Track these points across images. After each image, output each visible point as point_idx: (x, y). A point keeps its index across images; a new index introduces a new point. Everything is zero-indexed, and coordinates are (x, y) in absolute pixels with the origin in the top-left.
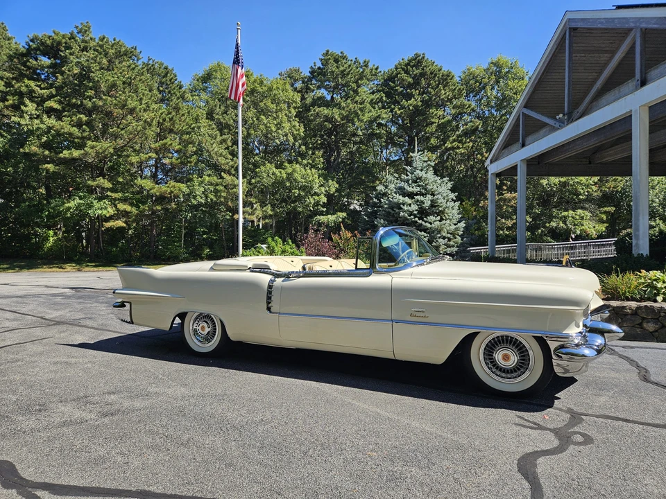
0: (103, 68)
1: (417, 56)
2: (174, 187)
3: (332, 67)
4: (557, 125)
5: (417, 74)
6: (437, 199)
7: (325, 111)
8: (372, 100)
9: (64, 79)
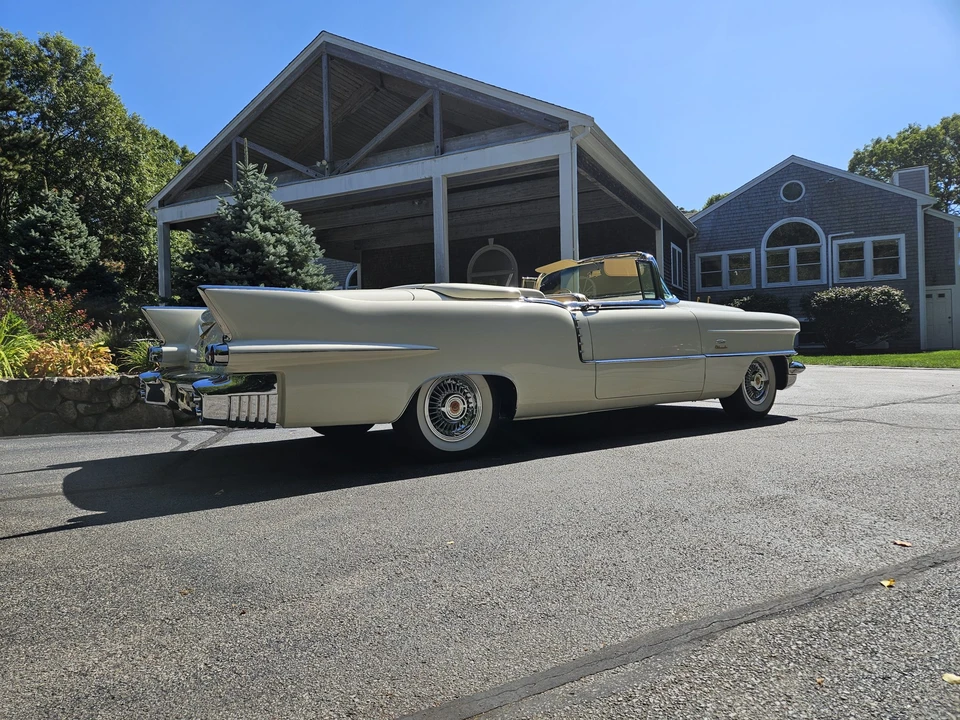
4: (311, 173)
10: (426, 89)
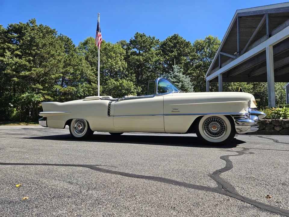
0: (40, 38)
1: (175, 35)
2: (70, 88)
3: (139, 39)
4: (234, 57)
5: (175, 42)
6: (184, 84)
7: (136, 57)
8: (156, 53)
9: (23, 42)
10: (264, 15)
